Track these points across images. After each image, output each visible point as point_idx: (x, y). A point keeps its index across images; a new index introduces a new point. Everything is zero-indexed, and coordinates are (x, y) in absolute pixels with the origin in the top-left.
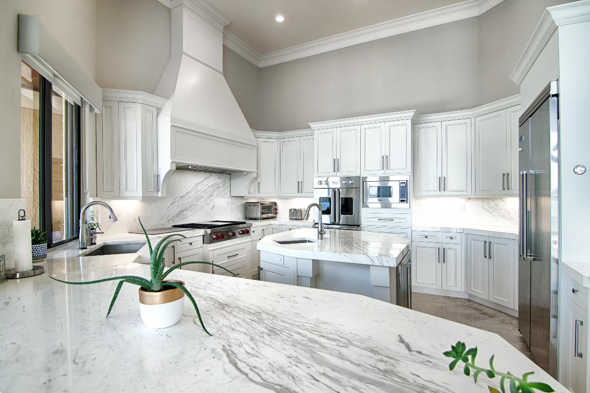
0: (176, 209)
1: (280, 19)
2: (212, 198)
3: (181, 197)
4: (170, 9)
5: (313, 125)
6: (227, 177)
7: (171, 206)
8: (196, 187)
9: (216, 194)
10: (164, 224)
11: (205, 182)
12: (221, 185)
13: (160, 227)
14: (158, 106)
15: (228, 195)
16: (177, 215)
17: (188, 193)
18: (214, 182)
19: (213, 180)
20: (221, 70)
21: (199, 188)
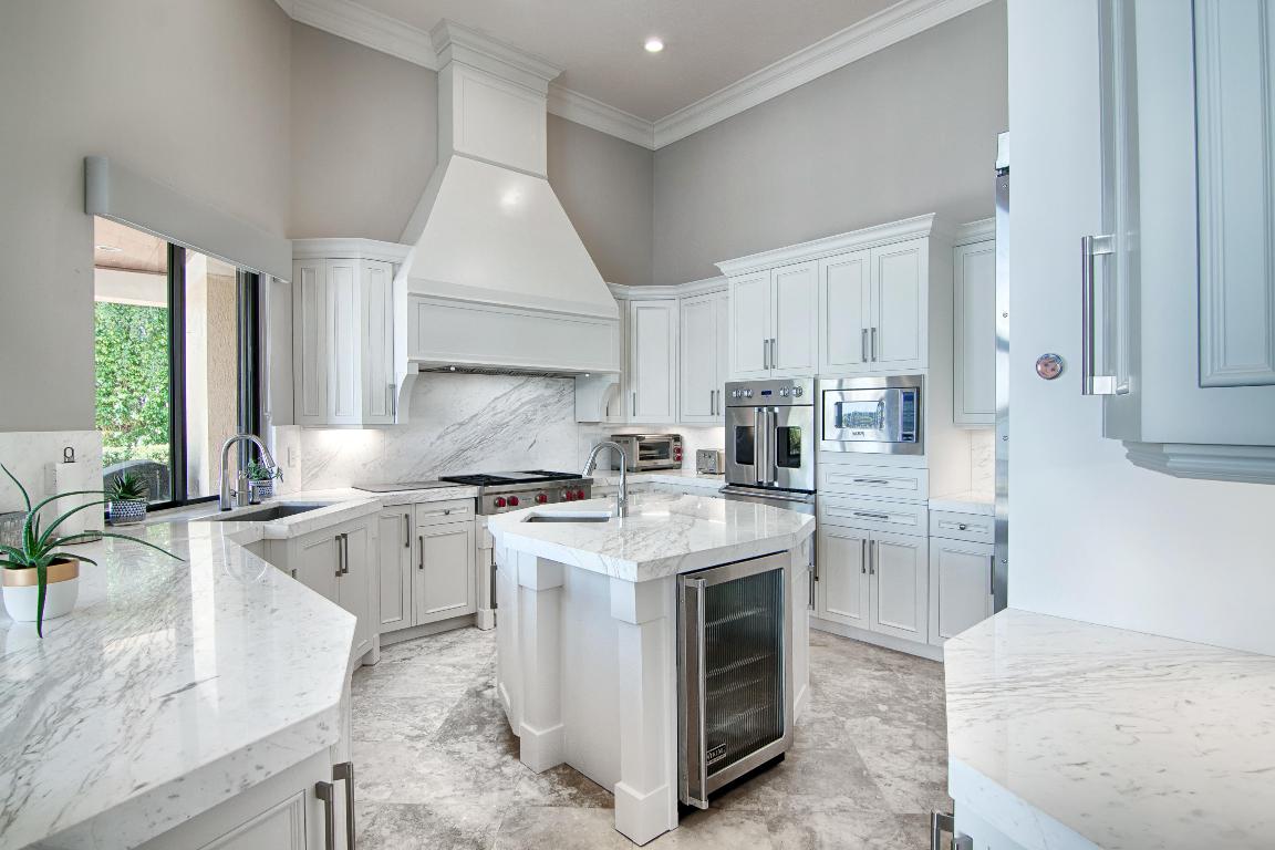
0: (448, 447)
1: (654, 46)
2: (530, 426)
3: (461, 424)
4: (437, 73)
5: (724, 266)
6: (566, 384)
7: (439, 442)
8: (492, 405)
9: (539, 416)
10: (422, 475)
11: (514, 396)
12: (551, 400)
13: (416, 479)
14: (396, 260)
15: (571, 419)
16: (451, 459)
17: (475, 416)
18: (535, 395)
19: (532, 390)
20: (544, 172)
21: (500, 405)
